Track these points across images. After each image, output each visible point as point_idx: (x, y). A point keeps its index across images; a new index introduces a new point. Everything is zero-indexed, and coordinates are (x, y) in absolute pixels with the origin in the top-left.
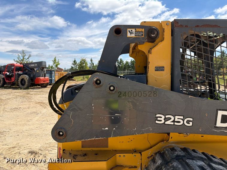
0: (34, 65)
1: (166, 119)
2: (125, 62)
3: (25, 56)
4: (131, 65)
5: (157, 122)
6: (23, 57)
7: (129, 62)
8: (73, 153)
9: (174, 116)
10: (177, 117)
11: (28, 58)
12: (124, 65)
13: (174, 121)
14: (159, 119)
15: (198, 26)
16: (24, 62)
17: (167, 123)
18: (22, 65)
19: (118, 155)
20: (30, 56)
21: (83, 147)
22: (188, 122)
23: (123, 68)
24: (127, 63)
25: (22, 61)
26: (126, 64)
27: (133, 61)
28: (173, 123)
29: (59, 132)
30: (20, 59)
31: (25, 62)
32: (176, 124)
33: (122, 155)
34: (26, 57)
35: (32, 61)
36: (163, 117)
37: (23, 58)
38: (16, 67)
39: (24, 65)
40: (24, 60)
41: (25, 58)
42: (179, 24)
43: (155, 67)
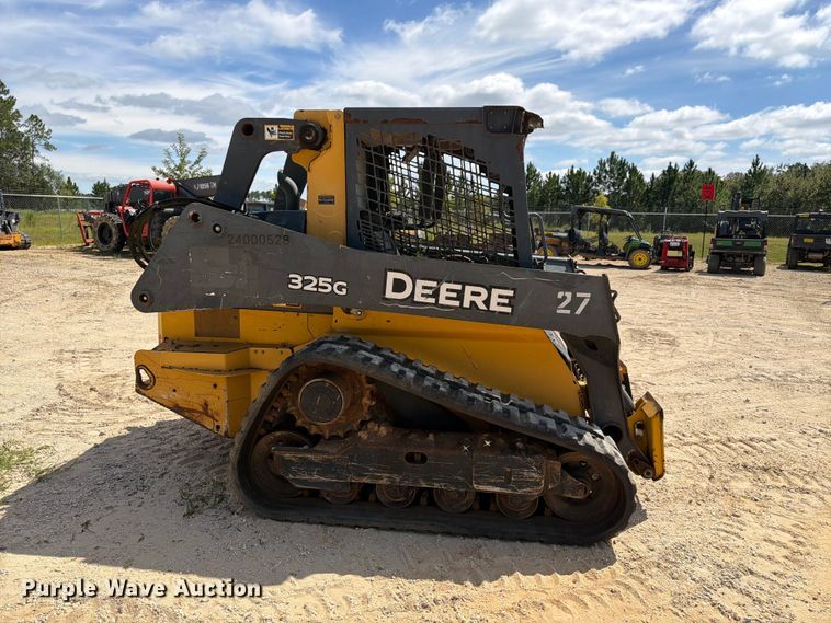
0: (207, 186)
1: (305, 283)
2: (544, 177)
3: (188, 151)
4: (567, 189)
5: (290, 286)
6: (183, 155)
7: (561, 178)
8: (177, 343)
9: (317, 278)
10: (321, 279)
11: (197, 162)
12: (542, 191)
13: (317, 286)
14: (293, 281)
15: (386, 121)
16: (187, 176)
17: (306, 288)
18: (172, 184)
19: (252, 349)
20: (202, 155)
21: (197, 335)
22: (340, 288)
23: (537, 200)
24: (553, 179)
25: (178, 172)
26: (548, 183)
27: (575, 172)
28: (315, 289)
29: (143, 295)
30: (173, 166)
31: (188, 173)
32: (320, 290)
33: (260, 350)
34: (192, 158)
35: (209, 171)
36: (300, 279)
37: (183, 161)
38: (155, 190)
39: (177, 186)
40: (187, 167)
41: (186, 159)
42: (352, 118)
43: (319, 197)
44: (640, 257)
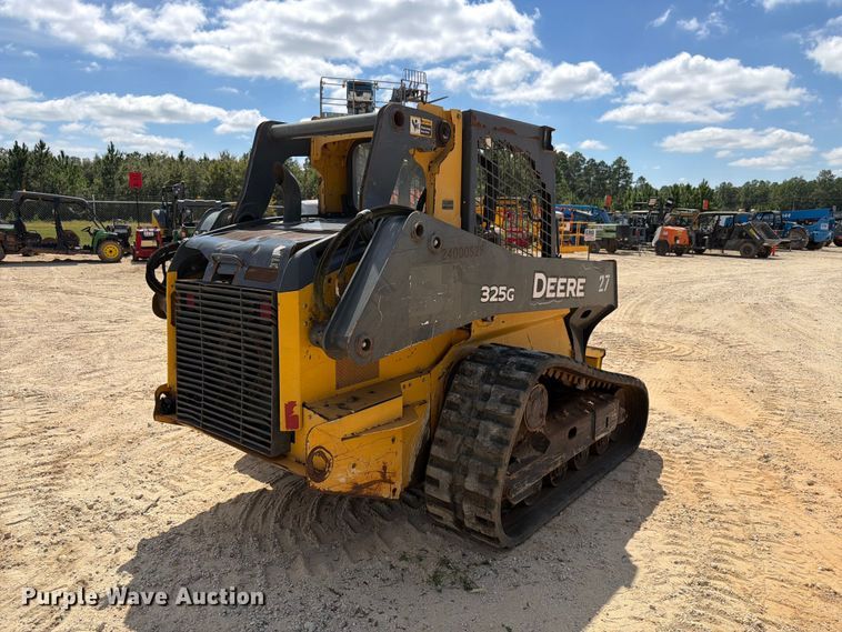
5: (482, 299)
9: (498, 288)
10: (501, 288)
13: (498, 295)
14: (484, 294)
15: (495, 129)
17: (491, 299)
22: (511, 295)
28: (496, 299)
32: (499, 300)
36: (488, 291)
43: (444, 202)
44: (112, 249)
